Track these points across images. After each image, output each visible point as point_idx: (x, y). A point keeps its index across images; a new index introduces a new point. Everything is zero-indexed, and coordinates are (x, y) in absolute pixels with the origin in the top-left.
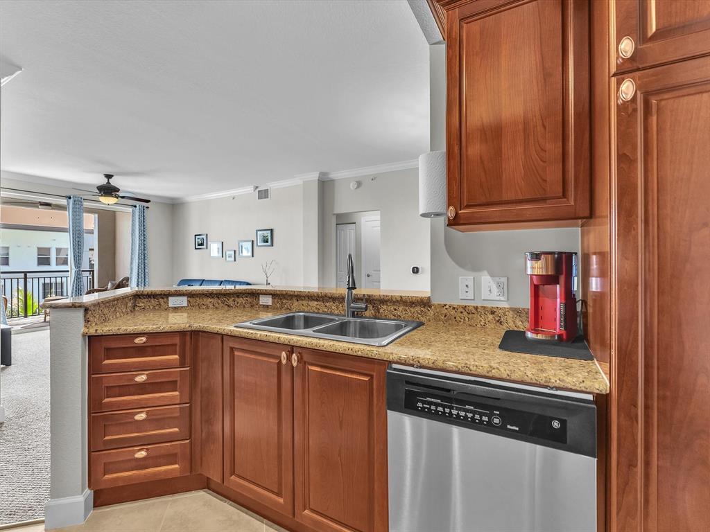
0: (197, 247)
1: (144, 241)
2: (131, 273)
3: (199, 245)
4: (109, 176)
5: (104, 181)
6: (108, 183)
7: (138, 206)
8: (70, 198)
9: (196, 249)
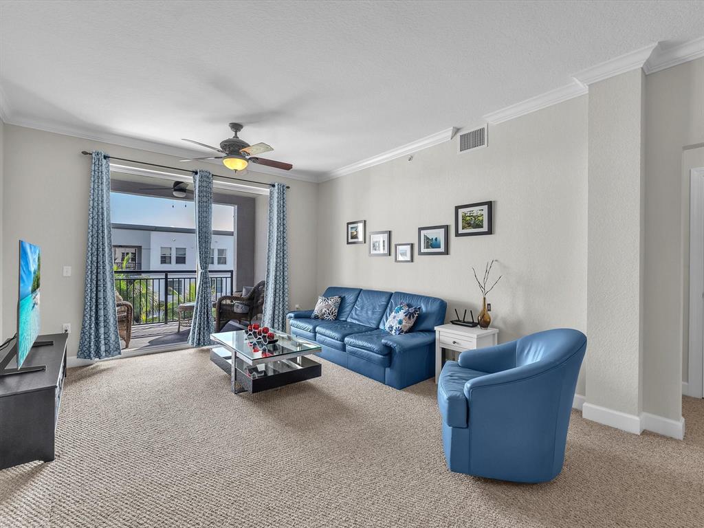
0: (350, 240)
1: (284, 232)
2: (268, 277)
3: (352, 238)
4: (236, 127)
5: (230, 134)
6: (236, 136)
7: (276, 184)
8: (196, 173)
9: (348, 243)
